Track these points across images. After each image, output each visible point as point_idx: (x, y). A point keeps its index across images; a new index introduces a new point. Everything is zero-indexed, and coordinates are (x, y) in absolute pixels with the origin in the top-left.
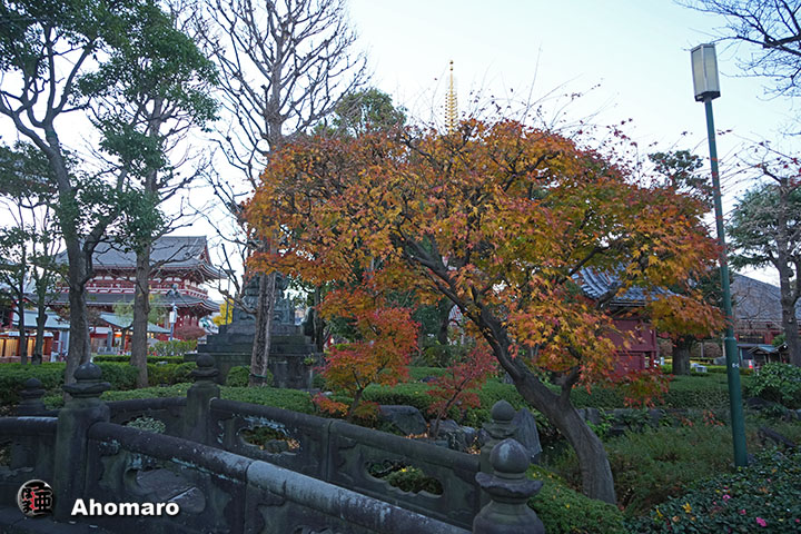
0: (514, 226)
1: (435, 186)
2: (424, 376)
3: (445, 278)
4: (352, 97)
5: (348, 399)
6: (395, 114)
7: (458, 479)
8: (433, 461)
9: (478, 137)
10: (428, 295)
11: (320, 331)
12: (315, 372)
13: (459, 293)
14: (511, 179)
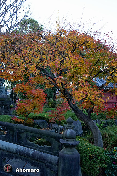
0: (74, 64)
1: (50, 51)
2: (48, 111)
3: (53, 80)
4: (25, 21)
5: (24, 118)
6: (39, 27)
7: (56, 141)
8: (49, 136)
9: (64, 35)
10: (48, 85)
11: (15, 97)
12: (14, 110)
13: (57, 85)
14: (74, 49)
